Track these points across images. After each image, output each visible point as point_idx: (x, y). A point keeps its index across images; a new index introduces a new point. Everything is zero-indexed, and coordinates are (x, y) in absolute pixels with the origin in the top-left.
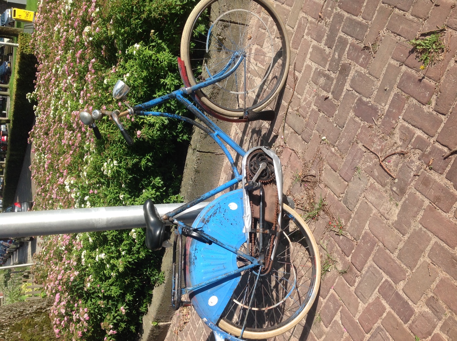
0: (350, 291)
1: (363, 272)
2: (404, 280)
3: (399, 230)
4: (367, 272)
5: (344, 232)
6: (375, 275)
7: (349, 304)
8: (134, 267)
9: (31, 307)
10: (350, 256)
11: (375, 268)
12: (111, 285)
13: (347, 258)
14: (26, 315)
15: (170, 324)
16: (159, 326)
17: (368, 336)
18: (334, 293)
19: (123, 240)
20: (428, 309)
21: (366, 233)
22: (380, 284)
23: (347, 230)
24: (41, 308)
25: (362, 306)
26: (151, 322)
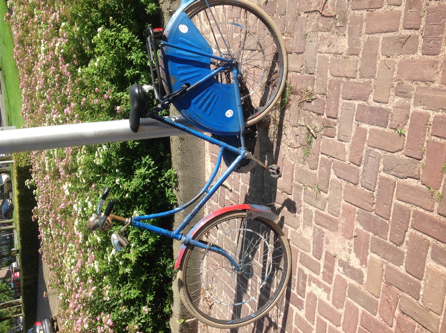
0: (334, 142)
1: (339, 116)
2: (371, 91)
3: (353, 55)
4: (341, 114)
5: (314, 97)
6: (348, 110)
7: (337, 154)
10: (325, 114)
11: (346, 104)
12: (130, 289)
13: (323, 117)
16: (187, 323)
17: (361, 167)
18: (323, 156)
20: (399, 97)
21: (330, 81)
22: (355, 113)
23: (315, 93)
25: (347, 146)
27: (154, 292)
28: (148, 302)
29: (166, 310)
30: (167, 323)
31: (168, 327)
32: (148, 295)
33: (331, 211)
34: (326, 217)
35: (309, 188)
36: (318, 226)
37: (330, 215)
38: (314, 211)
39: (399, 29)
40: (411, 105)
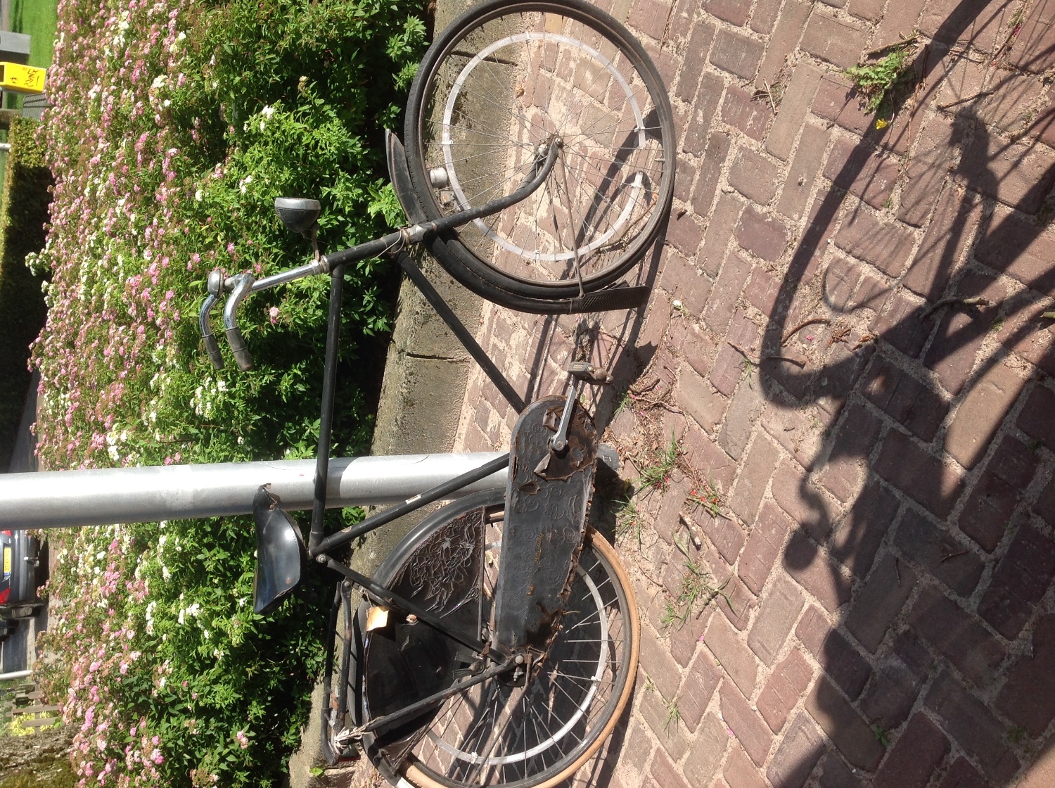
0: (738, 642)
1: (764, 595)
2: (848, 600)
3: (833, 493)
4: (771, 594)
5: (722, 511)
6: (787, 599)
7: (737, 672)
8: (268, 637)
9: (27, 748)
10: (737, 563)
11: (786, 582)
12: (215, 682)
13: (730, 568)
14: (16, 766)
15: (353, 773)
16: (326, 777)
17: (779, 738)
18: (706, 649)
19: (243, 571)
20: (900, 661)
21: (766, 506)
22: (800, 618)
23: (728, 504)
24: (52, 750)
25: (763, 673)
26: (308, 769)
27: (269, 699)
28: (251, 717)
29: (288, 739)
30: (283, 762)
31: (285, 770)
32: (254, 703)
33: (689, 773)
34: (676, 777)
35: (657, 693)
36: (654, 781)
37: (685, 780)
38: (655, 747)
39: (949, 518)
40: (920, 697)
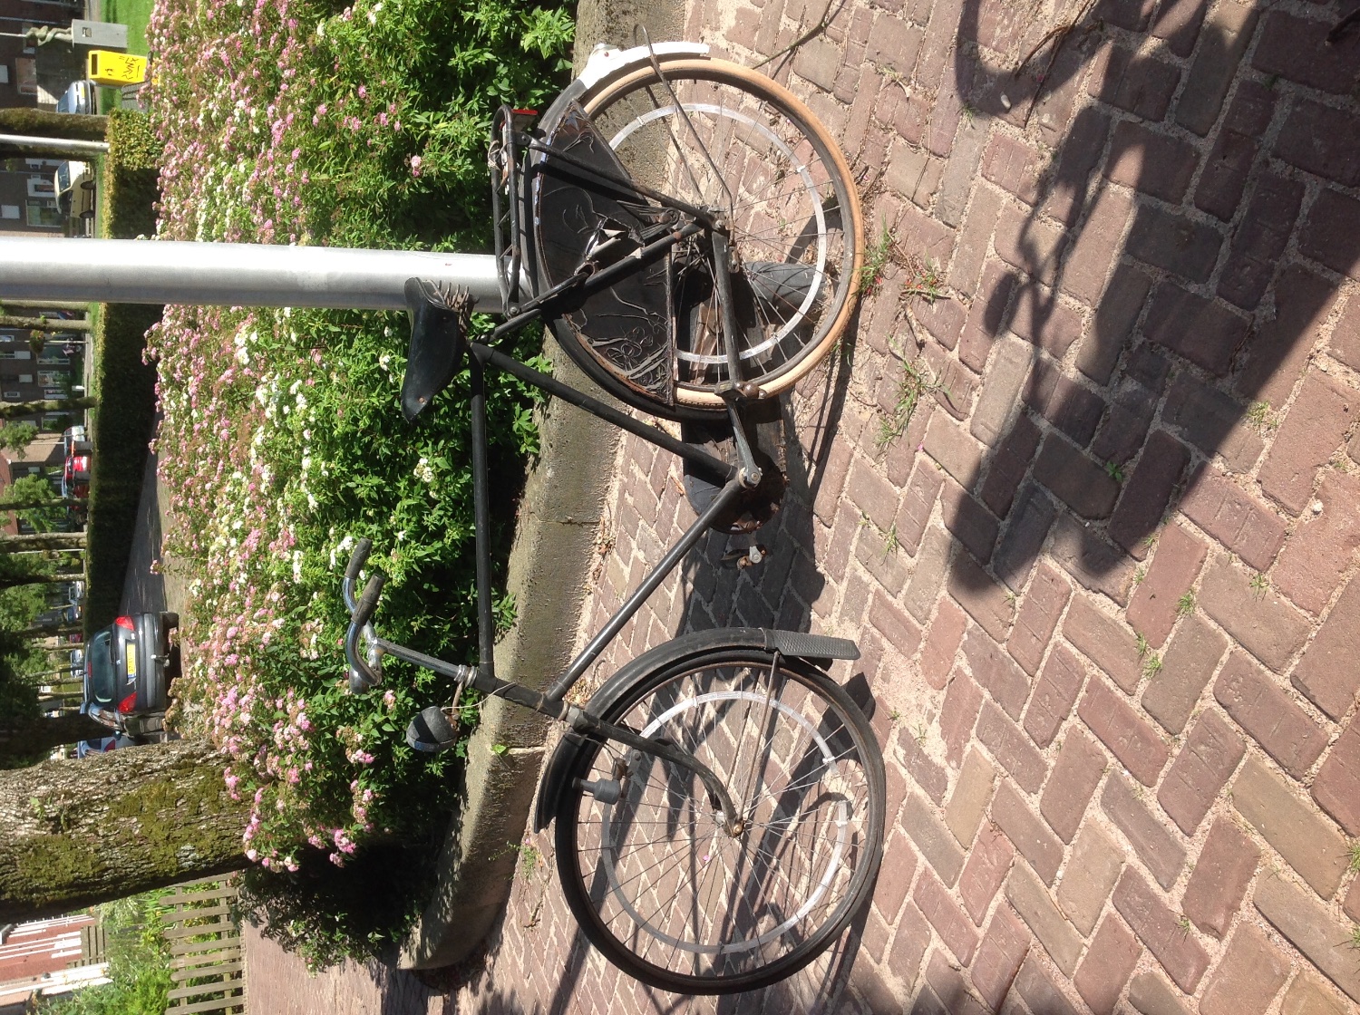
0: (960, 434)
1: (988, 369)
2: (1076, 338)
4: (994, 366)
5: (941, 292)
6: (1011, 362)
7: (959, 468)
10: (957, 349)
11: (1011, 345)
13: (949, 355)
15: (542, 753)
16: (511, 756)
17: (1004, 525)
18: (926, 458)
20: (1134, 382)
21: (988, 267)
22: (1026, 379)
23: (947, 282)
25: (987, 457)
26: (489, 747)
28: (418, 685)
29: (463, 714)
30: (459, 746)
31: (462, 754)
33: (910, 603)
34: (896, 614)
35: (874, 528)
36: (874, 630)
37: (907, 614)
38: (872, 590)
39: (1184, 200)
40: (1157, 413)
